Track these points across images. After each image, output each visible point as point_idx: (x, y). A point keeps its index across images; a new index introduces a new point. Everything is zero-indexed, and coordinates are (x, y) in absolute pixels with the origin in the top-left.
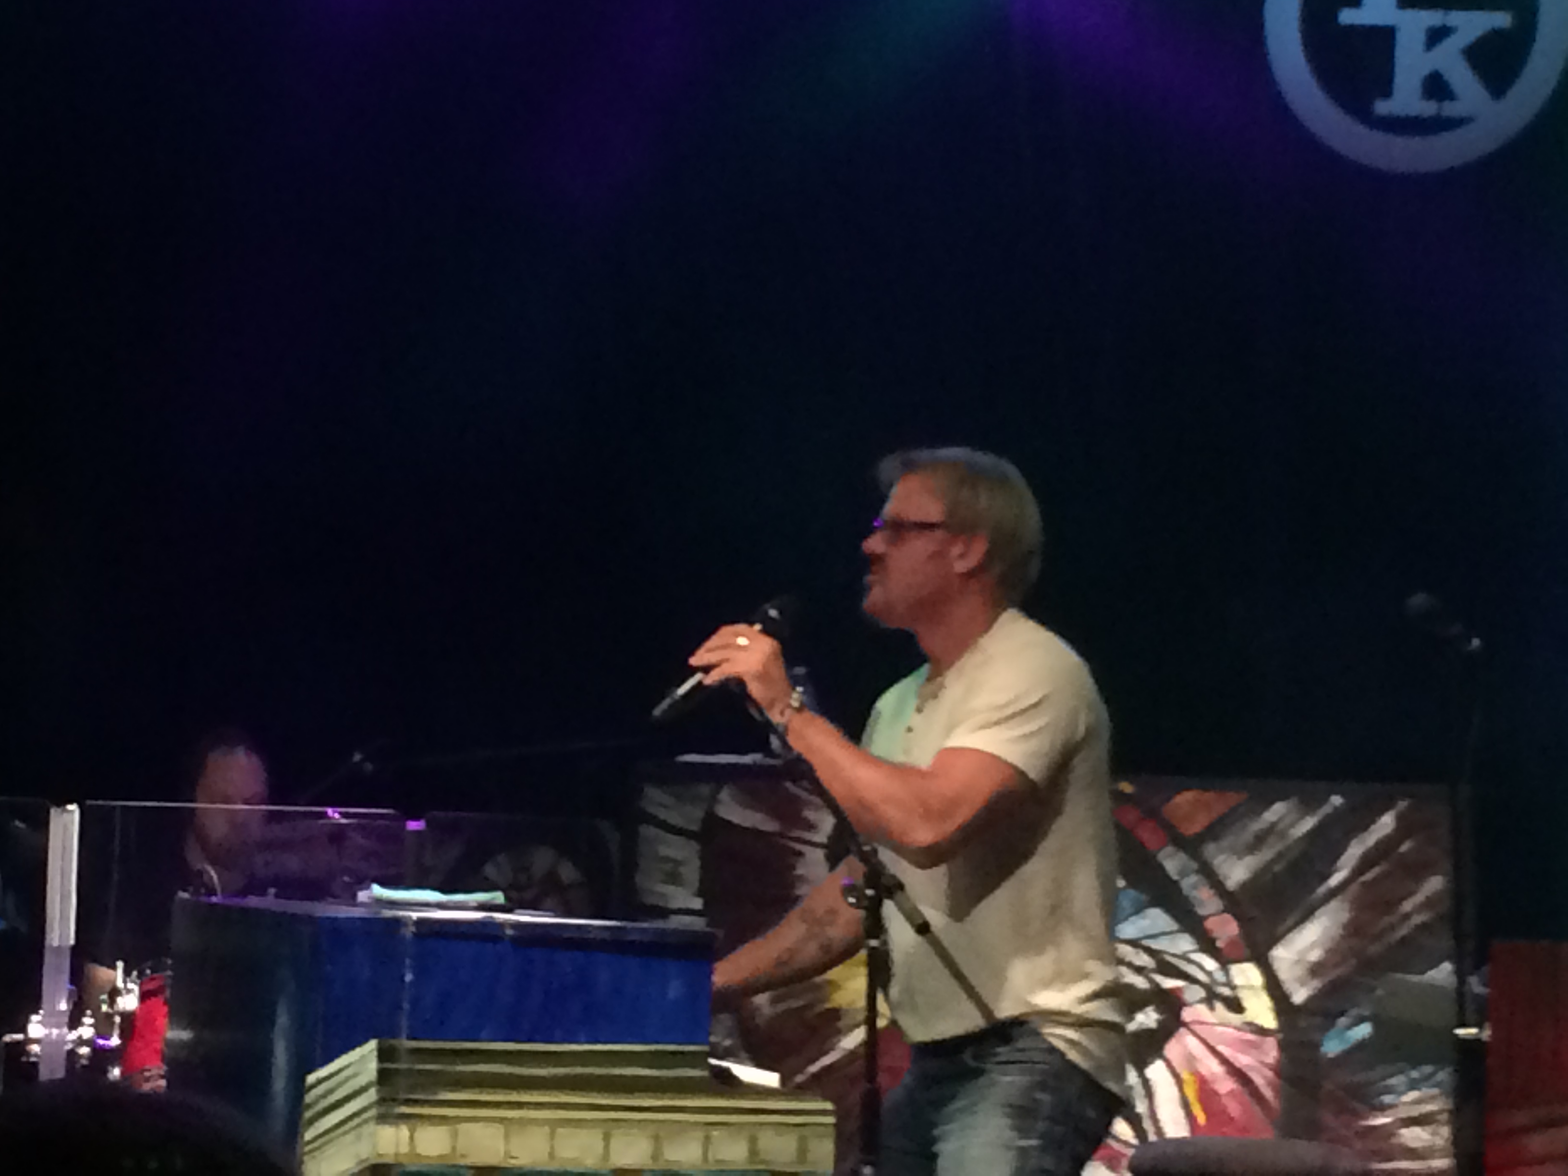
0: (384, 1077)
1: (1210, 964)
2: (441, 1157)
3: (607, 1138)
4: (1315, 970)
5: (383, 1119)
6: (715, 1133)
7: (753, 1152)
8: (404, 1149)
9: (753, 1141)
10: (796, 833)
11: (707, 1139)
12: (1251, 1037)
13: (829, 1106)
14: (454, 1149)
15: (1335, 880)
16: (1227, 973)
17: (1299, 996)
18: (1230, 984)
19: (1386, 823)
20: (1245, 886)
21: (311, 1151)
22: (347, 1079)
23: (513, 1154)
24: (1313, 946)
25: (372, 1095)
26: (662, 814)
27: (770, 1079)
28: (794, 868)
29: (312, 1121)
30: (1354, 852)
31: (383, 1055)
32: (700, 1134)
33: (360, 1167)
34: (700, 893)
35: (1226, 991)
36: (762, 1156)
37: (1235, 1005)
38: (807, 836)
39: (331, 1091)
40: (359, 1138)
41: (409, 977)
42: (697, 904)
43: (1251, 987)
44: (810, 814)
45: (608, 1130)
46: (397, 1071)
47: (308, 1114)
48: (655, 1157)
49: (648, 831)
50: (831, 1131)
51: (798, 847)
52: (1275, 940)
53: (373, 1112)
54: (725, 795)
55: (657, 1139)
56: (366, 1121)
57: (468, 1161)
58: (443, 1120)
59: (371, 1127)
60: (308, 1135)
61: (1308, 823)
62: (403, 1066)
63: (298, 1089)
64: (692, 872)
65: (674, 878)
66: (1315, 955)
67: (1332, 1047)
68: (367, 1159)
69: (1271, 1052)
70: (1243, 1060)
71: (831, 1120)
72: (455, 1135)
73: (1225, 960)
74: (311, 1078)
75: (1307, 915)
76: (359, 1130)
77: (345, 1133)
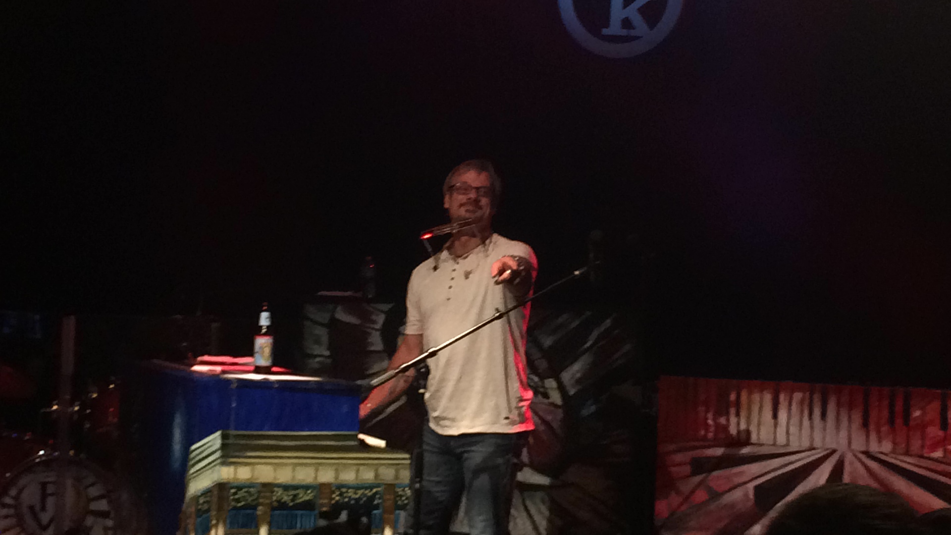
0: (224, 447)
1: (536, 379)
2: (248, 479)
3: (317, 470)
4: (578, 381)
5: (223, 464)
6: (361, 468)
7: (377, 476)
8: (232, 476)
9: (376, 471)
10: (368, 325)
11: (358, 471)
12: (553, 408)
13: (407, 456)
14: (252, 476)
15: (588, 344)
16: (543, 383)
17: (572, 392)
18: (543, 387)
19: (608, 322)
20: (550, 347)
21: (195, 477)
22: (209, 447)
23: (279, 477)
24: (578, 372)
25: (218, 455)
26: (312, 316)
27: (381, 443)
28: (367, 339)
29: (194, 465)
30: (595, 334)
31: (224, 437)
32: (355, 468)
33: (214, 485)
34: (328, 349)
35: (541, 390)
36: (381, 477)
37: (546, 396)
38: (372, 326)
39: (202, 452)
40: (212, 472)
41: (234, 405)
42: (327, 353)
43: (552, 389)
44: (374, 317)
45: (317, 467)
46: (229, 444)
47: (193, 462)
48: (337, 478)
49: (308, 323)
50: (408, 466)
51: (369, 330)
52: (562, 370)
53: (219, 461)
54: (339, 308)
55: (337, 471)
56: (215, 466)
57: (259, 481)
58: (246, 464)
59: (218, 467)
60: (192, 471)
61: (577, 323)
62: (230, 441)
63: (186, 452)
64: (325, 339)
65: (318, 342)
66: (578, 375)
67: (585, 412)
68: (216, 481)
69: (560, 414)
70: (549, 418)
71: (408, 462)
72: (253, 471)
73: (542, 378)
74: (193, 447)
75: (575, 360)
76: (213, 469)
77: (208, 470)
